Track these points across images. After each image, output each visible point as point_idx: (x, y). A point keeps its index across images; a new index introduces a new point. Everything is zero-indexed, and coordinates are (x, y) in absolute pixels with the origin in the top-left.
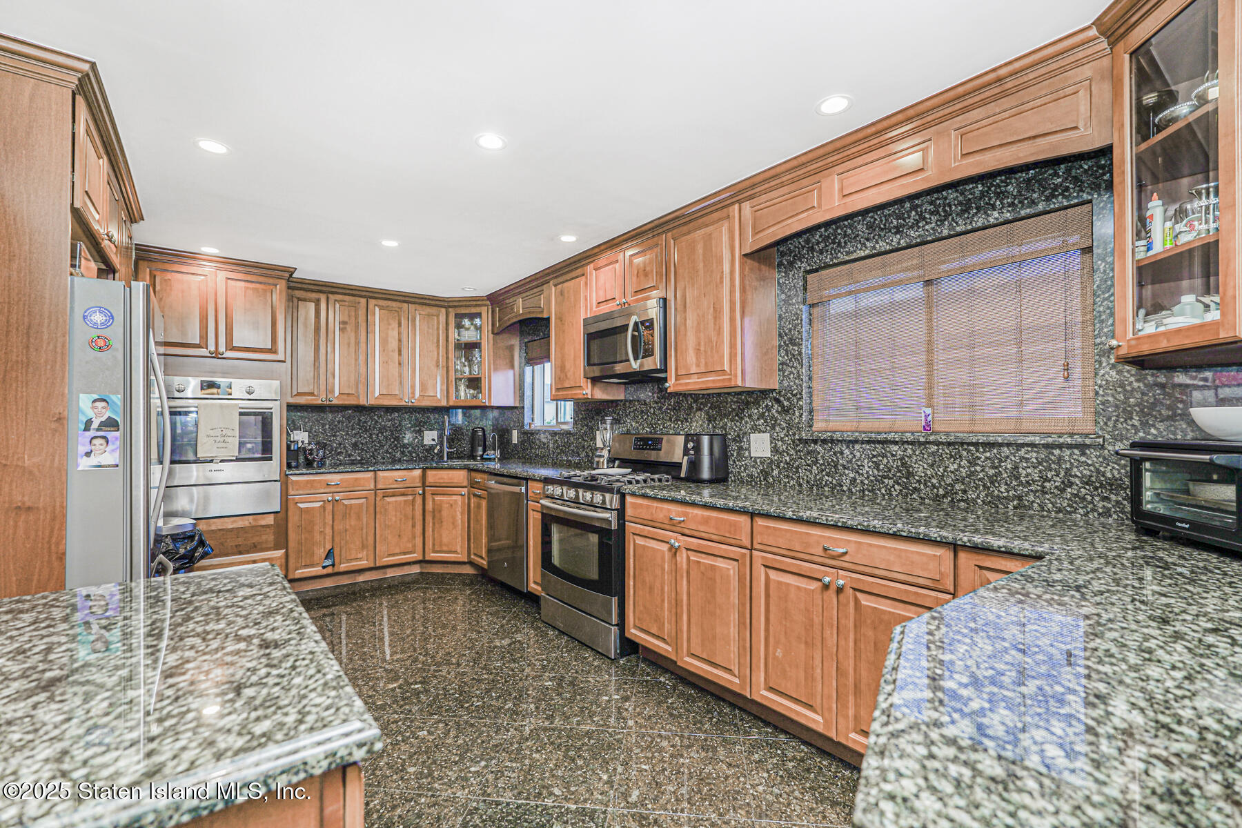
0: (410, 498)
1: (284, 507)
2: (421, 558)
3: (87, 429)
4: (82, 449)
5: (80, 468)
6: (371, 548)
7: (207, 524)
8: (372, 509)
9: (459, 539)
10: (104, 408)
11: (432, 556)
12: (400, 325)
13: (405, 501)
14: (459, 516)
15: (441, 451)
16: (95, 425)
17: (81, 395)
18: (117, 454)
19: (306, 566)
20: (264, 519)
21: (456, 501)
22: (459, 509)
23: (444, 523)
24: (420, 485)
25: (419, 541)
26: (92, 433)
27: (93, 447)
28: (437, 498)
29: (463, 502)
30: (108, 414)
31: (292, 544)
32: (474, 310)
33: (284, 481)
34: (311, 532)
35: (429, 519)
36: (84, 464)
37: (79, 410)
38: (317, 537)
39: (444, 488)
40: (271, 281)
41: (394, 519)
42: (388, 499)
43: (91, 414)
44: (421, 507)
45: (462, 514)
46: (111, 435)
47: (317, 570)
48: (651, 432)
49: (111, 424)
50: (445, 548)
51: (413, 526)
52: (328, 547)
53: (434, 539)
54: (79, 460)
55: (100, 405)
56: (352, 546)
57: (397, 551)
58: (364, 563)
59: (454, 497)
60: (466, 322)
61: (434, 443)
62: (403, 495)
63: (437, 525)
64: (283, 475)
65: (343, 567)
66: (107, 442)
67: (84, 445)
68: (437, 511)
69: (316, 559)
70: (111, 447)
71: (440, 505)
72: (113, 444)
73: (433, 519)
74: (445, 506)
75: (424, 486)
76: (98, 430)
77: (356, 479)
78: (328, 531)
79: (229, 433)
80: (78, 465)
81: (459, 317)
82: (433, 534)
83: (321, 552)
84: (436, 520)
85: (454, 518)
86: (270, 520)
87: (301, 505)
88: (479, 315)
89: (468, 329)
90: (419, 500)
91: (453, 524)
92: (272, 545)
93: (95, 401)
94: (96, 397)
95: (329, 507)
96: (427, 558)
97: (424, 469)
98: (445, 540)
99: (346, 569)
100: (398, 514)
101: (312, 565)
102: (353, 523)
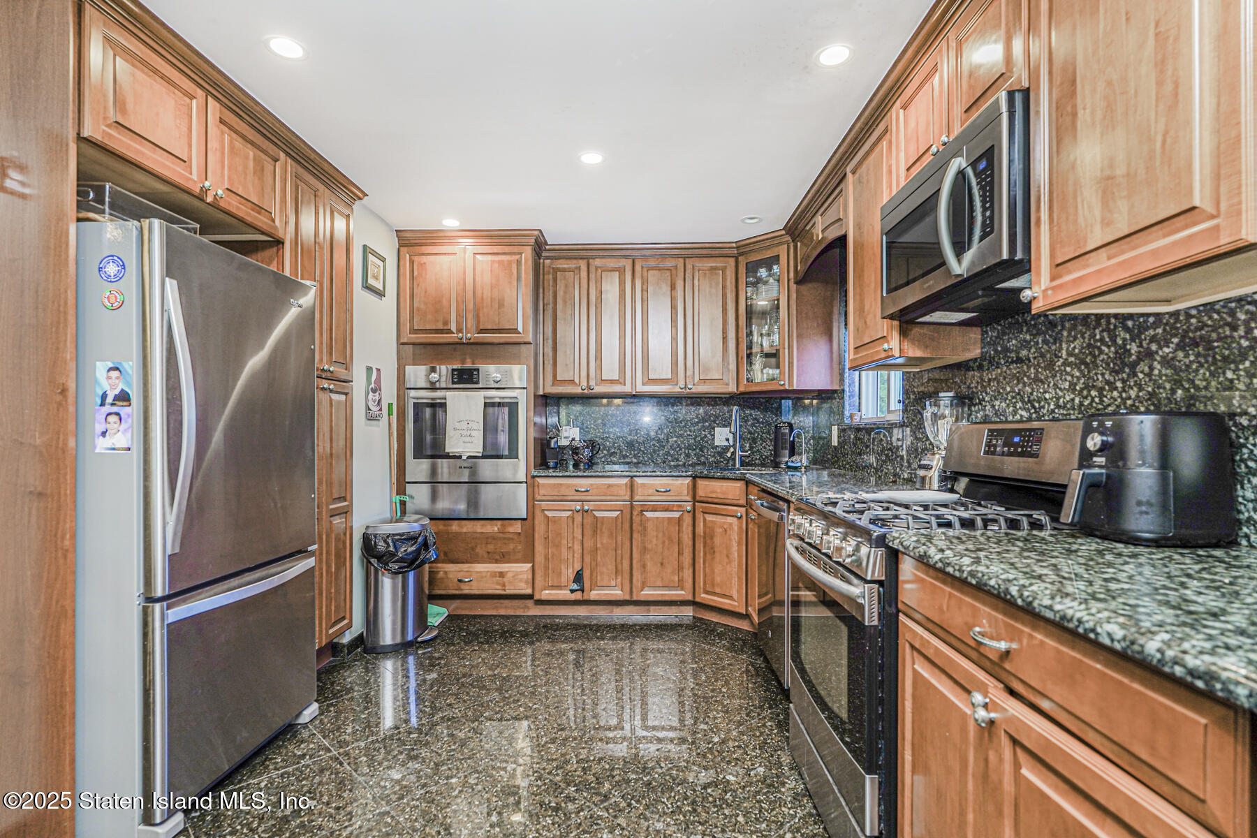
0: (677, 515)
1: (530, 514)
2: (690, 598)
3: (102, 404)
4: (99, 428)
5: (97, 451)
6: (627, 576)
7: (459, 525)
8: (627, 525)
9: (735, 580)
10: (117, 378)
11: (703, 597)
12: (673, 287)
13: (669, 519)
14: (735, 548)
15: (734, 453)
16: (109, 400)
17: (98, 363)
18: (129, 435)
19: (553, 587)
20: (511, 525)
21: (731, 524)
22: (735, 537)
23: (717, 555)
24: (688, 498)
25: (687, 574)
26: (107, 409)
27: (108, 426)
28: (709, 518)
29: (740, 528)
30: (121, 386)
31: (539, 558)
32: (769, 254)
33: (531, 483)
34: (558, 546)
35: (700, 546)
36: (102, 444)
37: (96, 381)
38: (565, 554)
39: (715, 505)
40: (516, 249)
41: (654, 541)
42: (648, 514)
43: (106, 386)
44: (690, 529)
45: (739, 544)
46: (124, 411)
47: (564, 594)
48: (1030, 419)
49: (123, 397)
50: (718, 590)
51: (680, 553)
52: (577, 567)
53: (705, 576)
54: (96, 441)
55: (114, 374)
56: (604, 570)
57: (659, 583)
58: (617, 593)
59: (730, 520)
60: (763, 272)
61: (726, 444)
62: (666, 510)
63: (708, 557)
64: (529, 477)
65: (594, 595)
66: (120, 419)
67: (100, 423)
68: (709, 535)
69: (564, 580)
70: (124, 426)
71: (712, 530)
72: (126, 422)
73: (704, 547)
74: (719, 530)
75: (695, 500)
76: (113, 404)
77: (609, 486)
78: (577, 547)
79: (474, 426)
80: (95, 447)
81: (752, 268)
82: (704, 568)
83: (570, 574)
84: (707, 548)
85: (728, 548)
86: (517, 528)
87: (549, 514)
88: (776, 259)
89: (766, 283)
90: (688, 519)
91: (728, 557)
92: (519, 556)
93: (110, 370)
94: (111, 365)
95: (578, 518)
96: (698, 600)
97: (695, 478)
98: (718, 579)
99: (597, 598)
100: (660, 535)
101: (559, 587)
102: (605, 541)
